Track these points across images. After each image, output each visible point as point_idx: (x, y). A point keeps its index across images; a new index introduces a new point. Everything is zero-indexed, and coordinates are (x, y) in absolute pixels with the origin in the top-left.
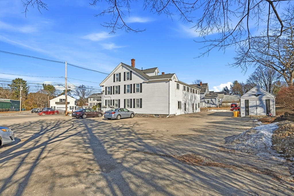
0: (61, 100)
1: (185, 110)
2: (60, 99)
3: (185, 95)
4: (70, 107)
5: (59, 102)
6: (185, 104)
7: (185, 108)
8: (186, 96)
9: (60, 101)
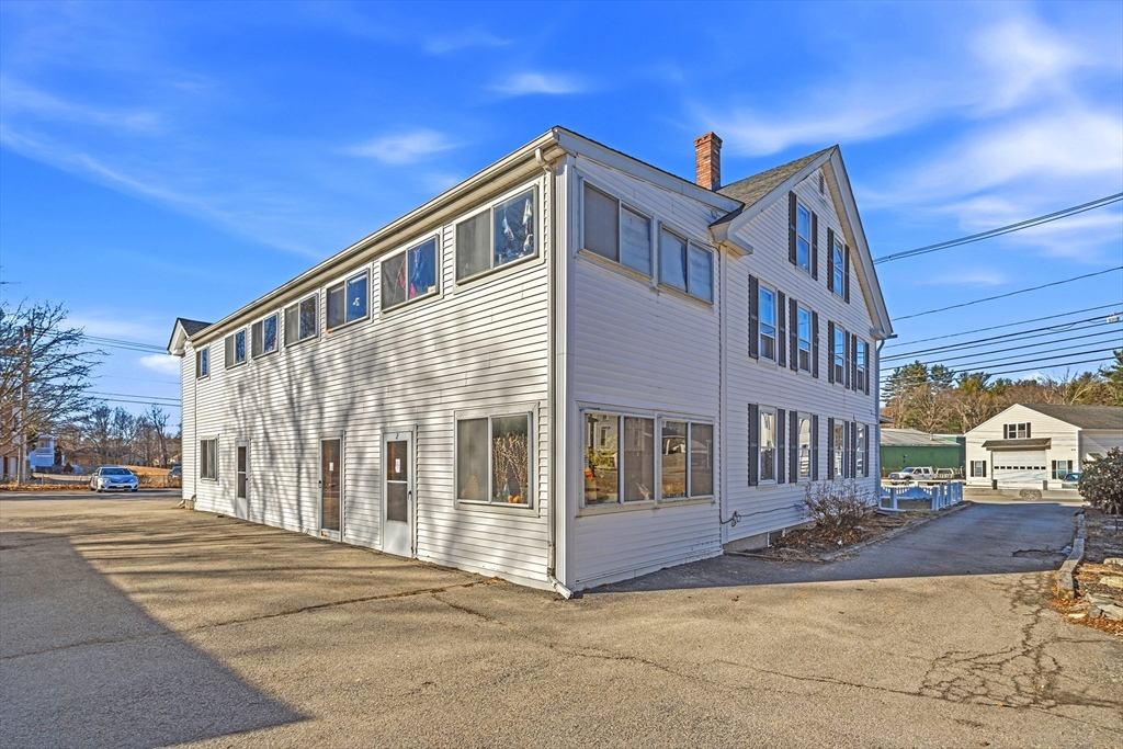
0: (1010, 430)
1: (242, 493)
2: (1005, 426)
3: (241, 389)
4: (1054, 462)
5: (1002, 439)
6: (242, 452)
7: (243, 480)
8: (247, 396)
9: (1005, 437)
